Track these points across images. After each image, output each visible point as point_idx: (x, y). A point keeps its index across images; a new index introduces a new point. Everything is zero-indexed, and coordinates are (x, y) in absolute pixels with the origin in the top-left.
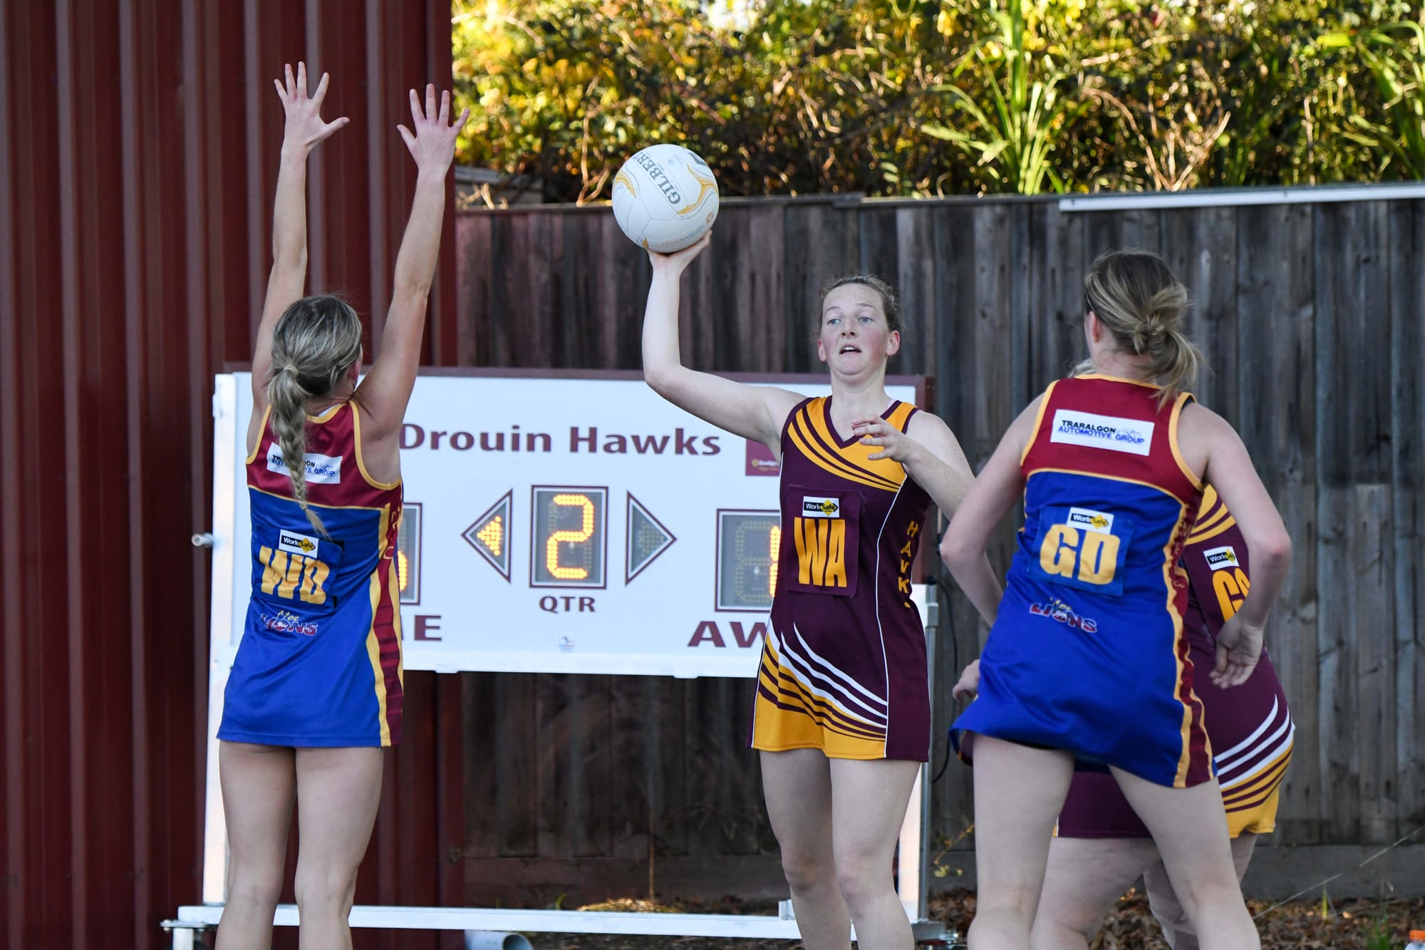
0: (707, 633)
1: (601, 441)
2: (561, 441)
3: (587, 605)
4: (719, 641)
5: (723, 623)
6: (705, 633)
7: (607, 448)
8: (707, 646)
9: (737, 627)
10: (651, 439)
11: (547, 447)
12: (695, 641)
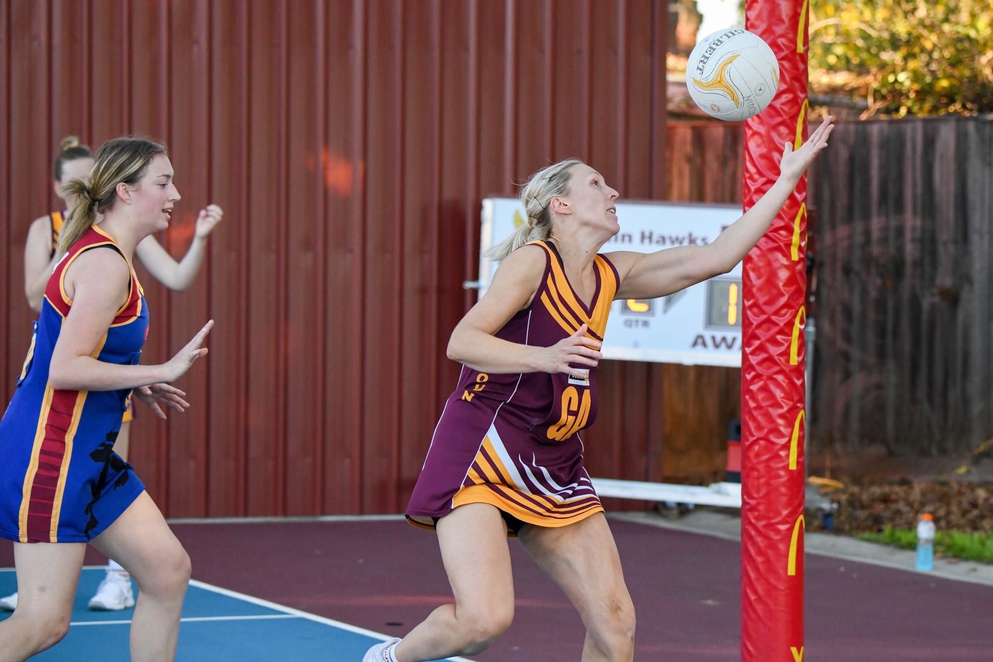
0: (700, 341)
1: (655, 238)
2: (637, 237)
3: (646, 324)
4: (704, 344)
5: (708, 335)
6: (699, 341)
7: (658, 242)
8: (699, 347)
9: (713, 338)
10: (677, 239)
11: (630, 240)
12: (695, 344)
